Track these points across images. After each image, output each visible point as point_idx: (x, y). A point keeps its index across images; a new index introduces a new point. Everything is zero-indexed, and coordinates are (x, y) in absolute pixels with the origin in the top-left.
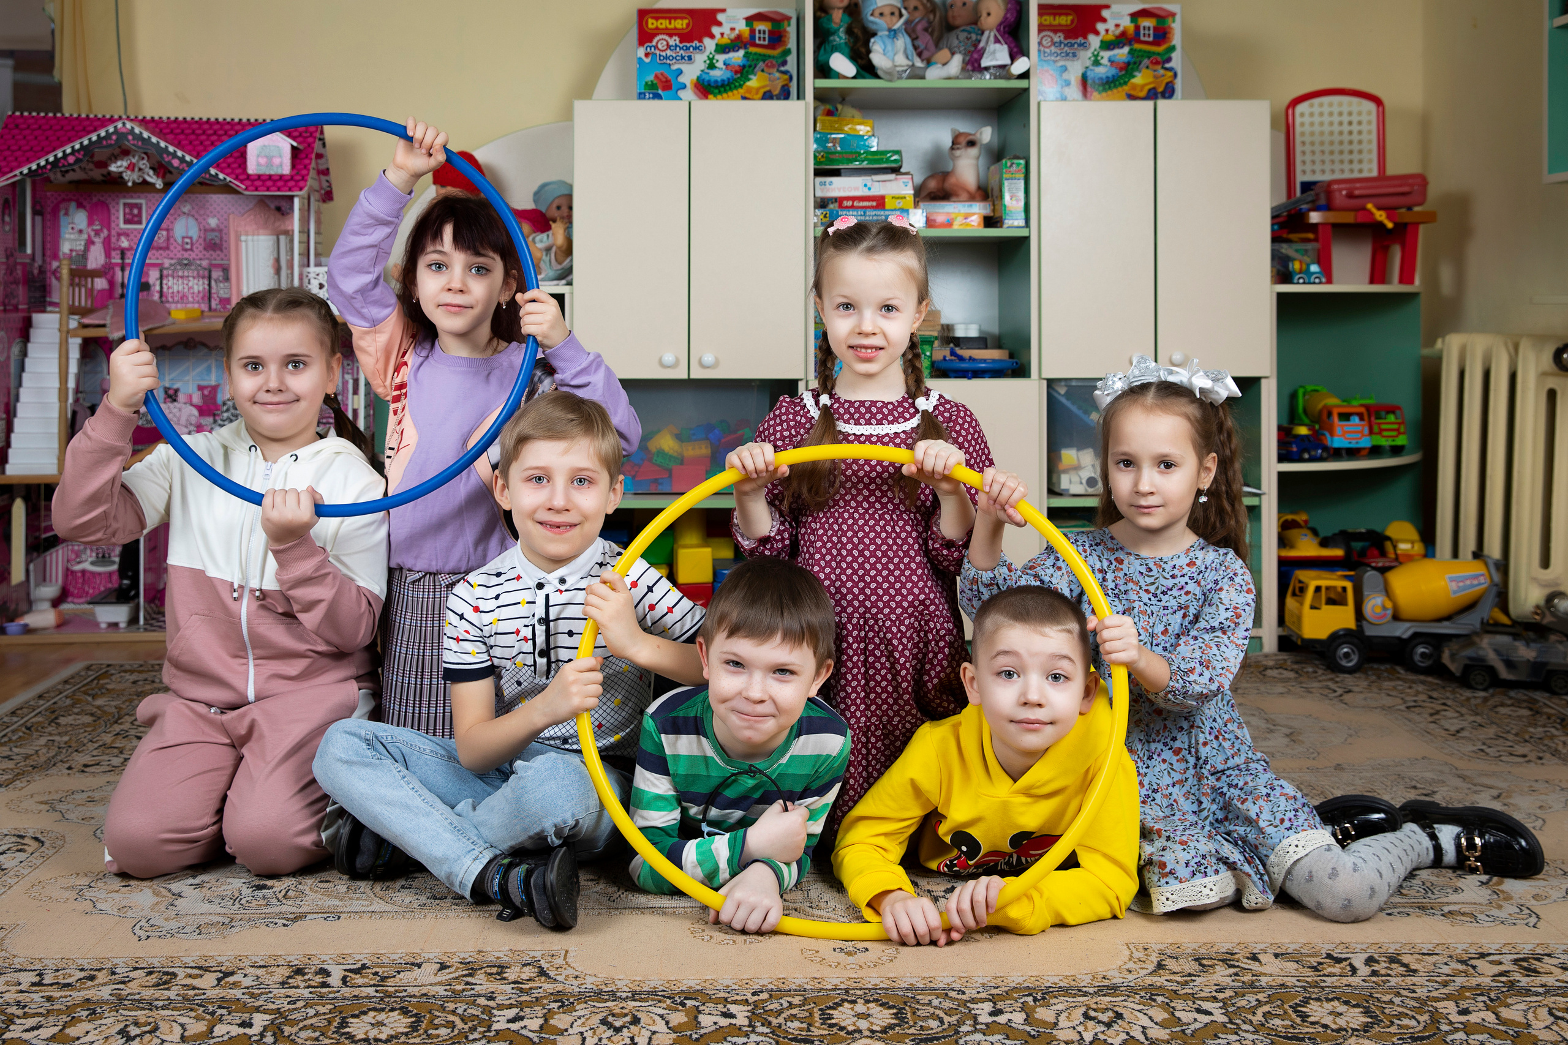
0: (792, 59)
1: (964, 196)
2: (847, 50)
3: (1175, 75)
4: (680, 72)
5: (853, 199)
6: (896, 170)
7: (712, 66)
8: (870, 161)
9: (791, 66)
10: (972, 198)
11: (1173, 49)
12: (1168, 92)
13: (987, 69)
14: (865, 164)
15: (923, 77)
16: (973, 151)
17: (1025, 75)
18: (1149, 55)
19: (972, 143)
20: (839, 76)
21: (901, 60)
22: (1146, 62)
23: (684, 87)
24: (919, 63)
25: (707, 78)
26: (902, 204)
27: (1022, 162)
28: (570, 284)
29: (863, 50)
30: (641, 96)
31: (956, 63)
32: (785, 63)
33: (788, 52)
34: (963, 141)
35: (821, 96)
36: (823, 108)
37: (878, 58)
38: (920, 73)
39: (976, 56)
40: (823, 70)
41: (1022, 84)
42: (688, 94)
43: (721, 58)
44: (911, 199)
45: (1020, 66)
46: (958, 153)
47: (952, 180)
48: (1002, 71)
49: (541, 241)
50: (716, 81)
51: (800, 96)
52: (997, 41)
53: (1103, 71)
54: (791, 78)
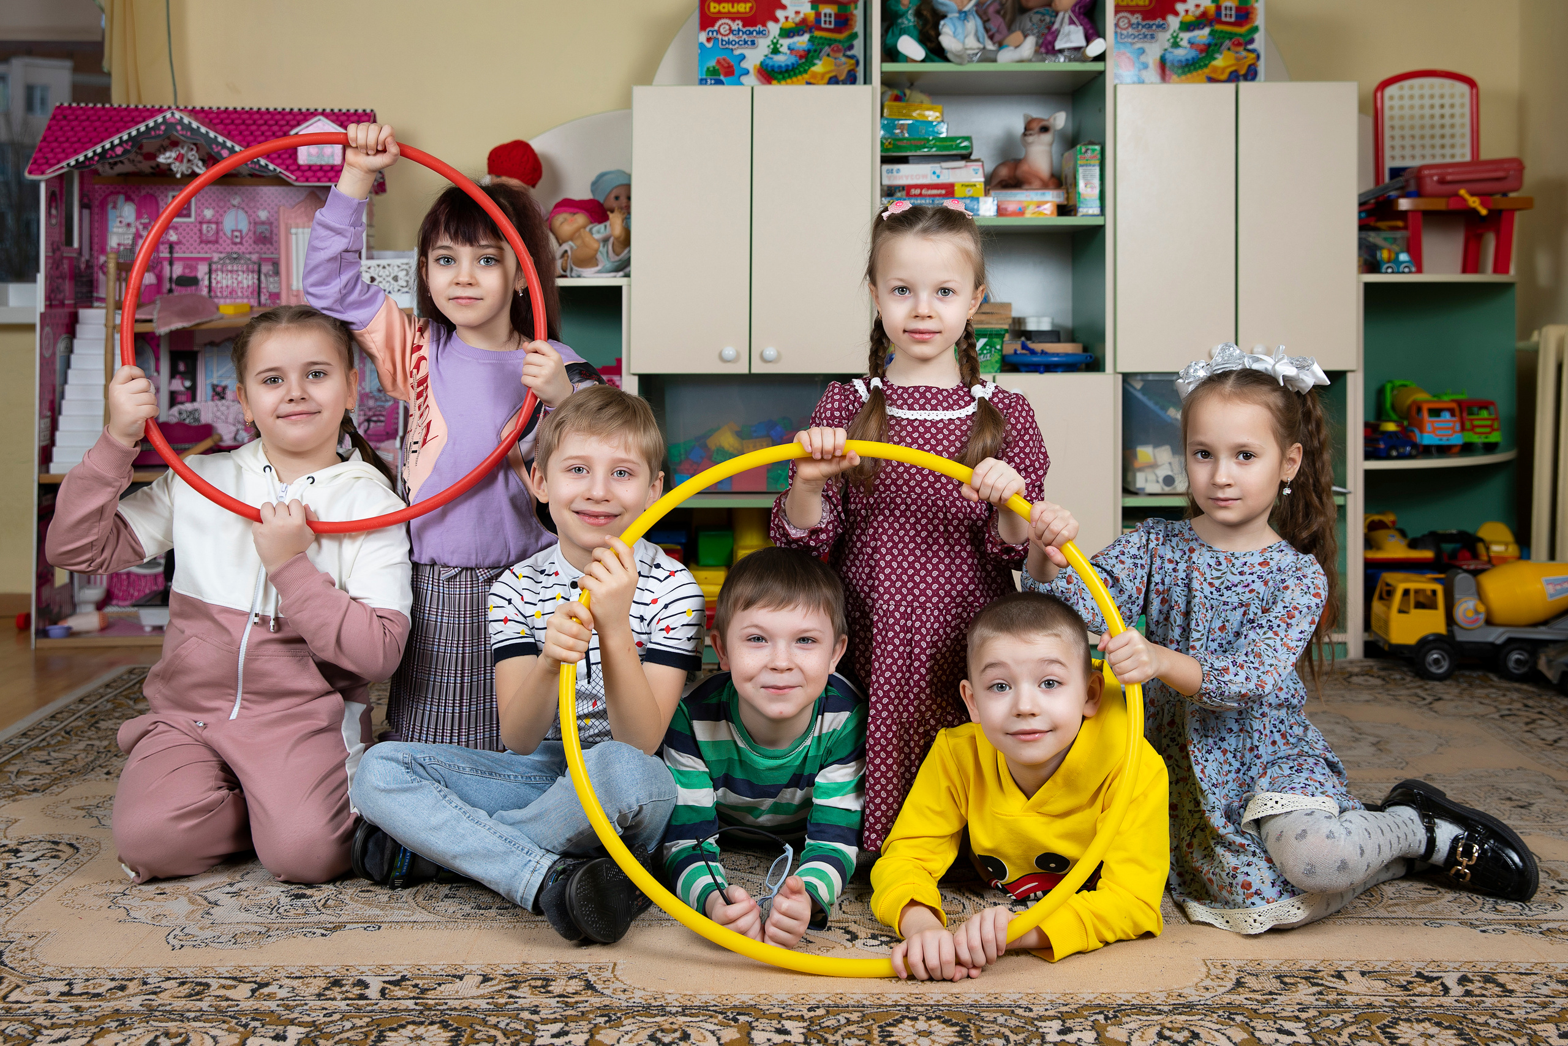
0: (858, 44)
1: (1037, 183)
2: (916, 33)
3: (1258, 57)
4: (743, 57)
5: (921, 187)
6: (966, 157)
7: (776, 51)
8: (939, 148)
9: (858, 50)
10: (1045, 186)
11: (1255, 29)
12: (1251, 74)
13: (1061, 51)
14: (934, 151)
15: (995, 61)
16: (1046, 138)
17: (1101, 58)
18: (1231, 36)
19: (1045, 129)
20: (907, 59)
21: (972, 43)
22: (1227, 43)
23: (747, 72)
24: (990, 46)
25: (770, 63)
26: (972, 192)
27: (1098, 148)
28: (628, 275)
29: (932, 33)
30: (703, 82)
31: (1029, 46)
32: (851, 47)
33: (855, 36)
34: (1036, 126)
35: (888, 81)
36: (890, 93)
37: (948, 40)
38: (992, 56)
39: (1049, 38)
40: (891, 54)
41: (1098, 66)
42: (751, 80)
43: (785, 42)
44: (981, 187)
45: (1096, 47)
46: (1030, 139)
47: (1024, 168)
48: (1077, 53)
49: (598, 232)
50: (780, 67)
51: (867, 81)
52: (1072, 22)
53: (1183, 53)
54: (857, 63)
